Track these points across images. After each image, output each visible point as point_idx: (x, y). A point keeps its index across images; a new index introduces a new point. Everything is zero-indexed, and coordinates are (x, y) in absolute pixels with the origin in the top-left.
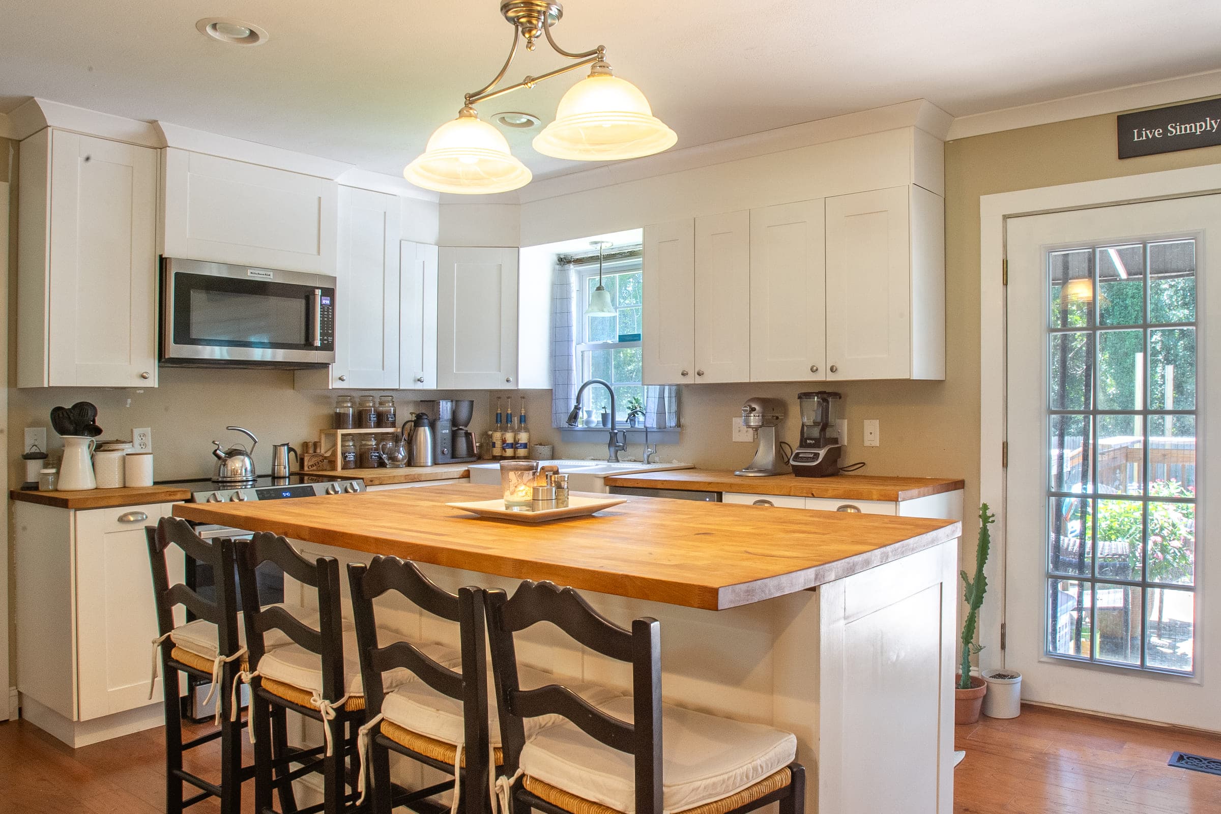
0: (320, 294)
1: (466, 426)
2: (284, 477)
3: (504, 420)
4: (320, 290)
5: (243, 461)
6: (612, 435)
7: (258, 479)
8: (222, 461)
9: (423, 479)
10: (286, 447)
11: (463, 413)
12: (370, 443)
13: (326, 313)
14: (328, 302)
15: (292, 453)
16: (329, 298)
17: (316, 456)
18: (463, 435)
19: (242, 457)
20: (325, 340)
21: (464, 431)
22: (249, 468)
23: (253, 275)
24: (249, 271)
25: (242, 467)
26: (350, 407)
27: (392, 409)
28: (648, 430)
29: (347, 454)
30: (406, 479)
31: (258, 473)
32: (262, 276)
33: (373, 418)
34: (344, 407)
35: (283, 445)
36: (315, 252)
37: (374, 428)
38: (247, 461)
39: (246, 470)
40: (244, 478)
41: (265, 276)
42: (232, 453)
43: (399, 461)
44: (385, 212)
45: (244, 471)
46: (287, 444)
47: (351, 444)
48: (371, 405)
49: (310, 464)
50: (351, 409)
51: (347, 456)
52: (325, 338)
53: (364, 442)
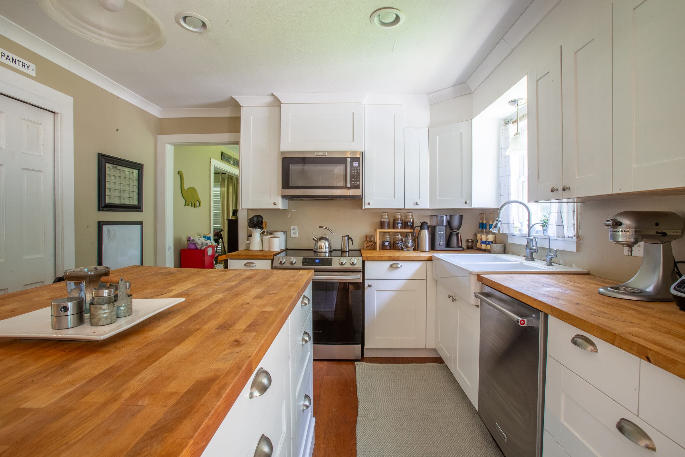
0: (349, 160)
1: (458, 229)
2: (346, 252)
3: (488, 227)
4: (349, 159)
5: (325, 243)
6: (529, 240)
7: (333, 251)
8: (317, 242)
9: (400, 259)
10: (347, 237)
11: (455, 222)
12: (398, 237)
13: (356, 170)
14: (357, 165)
15: (350, 240)
16: (358, 162)
17: (370, 242)
18: (455, 235)
19: (325, 241)
20: (356, 184)
21: (456, 233)
22: (327, 246)
23: (318, 155)
24: (316, 153)
25: (324, 245)
26: (387, 218)
27: (411, 219)
28: (550, 238)
29: (385, 242)
30: (389, 258)
31: (333, 248)
32: (321, 155)
33: (400, 224)
34: (384, 218)
35: (346, 236)
36: (352, 140)
37: (401, 229)
38: (327, 243)
39: (326, 247)
40: (325, 251)
41: (323, 155)
42: (321, 239)
43: (409, 247)
44: (394, 115)
45: (324, 247)
46: (348, 236)
47: (388, 237)
48: (399, 217)
49: (367, 246)
50: (387, 219)
51: (384, 243)
52: (356, 183)
53: (395, 236)
